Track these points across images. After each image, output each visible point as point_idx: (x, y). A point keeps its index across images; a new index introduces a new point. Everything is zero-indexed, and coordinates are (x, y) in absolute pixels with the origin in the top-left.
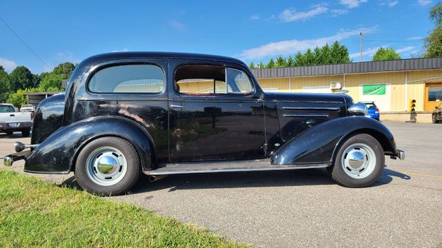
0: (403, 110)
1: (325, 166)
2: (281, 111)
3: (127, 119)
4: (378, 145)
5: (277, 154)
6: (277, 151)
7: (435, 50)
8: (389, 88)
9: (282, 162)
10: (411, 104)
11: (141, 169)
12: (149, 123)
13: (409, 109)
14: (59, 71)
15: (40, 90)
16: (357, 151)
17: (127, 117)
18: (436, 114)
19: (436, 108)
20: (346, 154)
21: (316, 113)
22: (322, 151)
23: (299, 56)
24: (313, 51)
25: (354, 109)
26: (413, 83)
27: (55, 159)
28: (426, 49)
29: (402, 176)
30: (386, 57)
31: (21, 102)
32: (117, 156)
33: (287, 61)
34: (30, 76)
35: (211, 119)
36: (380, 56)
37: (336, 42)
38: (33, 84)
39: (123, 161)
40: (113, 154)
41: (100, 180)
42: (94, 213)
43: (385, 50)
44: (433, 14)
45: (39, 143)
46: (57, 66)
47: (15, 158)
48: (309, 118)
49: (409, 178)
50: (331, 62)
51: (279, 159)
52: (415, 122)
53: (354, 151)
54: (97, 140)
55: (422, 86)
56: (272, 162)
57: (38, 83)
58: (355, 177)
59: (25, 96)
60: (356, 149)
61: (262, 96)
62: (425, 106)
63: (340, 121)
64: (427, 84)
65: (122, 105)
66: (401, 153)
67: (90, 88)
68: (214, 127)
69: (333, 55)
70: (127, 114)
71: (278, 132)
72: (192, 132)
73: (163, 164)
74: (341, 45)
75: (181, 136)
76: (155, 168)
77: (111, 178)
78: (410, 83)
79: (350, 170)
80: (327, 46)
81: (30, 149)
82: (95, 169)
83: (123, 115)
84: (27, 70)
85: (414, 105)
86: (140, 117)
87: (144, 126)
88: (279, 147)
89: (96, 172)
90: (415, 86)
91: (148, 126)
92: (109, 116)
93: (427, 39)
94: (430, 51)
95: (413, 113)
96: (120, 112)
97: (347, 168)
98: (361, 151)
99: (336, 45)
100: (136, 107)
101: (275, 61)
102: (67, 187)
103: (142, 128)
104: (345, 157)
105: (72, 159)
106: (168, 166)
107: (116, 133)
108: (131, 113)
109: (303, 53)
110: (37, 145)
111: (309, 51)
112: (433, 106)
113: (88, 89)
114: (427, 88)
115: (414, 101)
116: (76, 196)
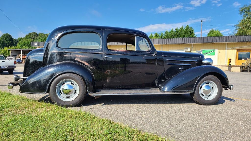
0: (224, 64)
1: (190, 93)
2: (166, 61)
3: (79, 64)
4: (219, 82)
5: (163, 86)
6: (163, 84)
7: (242, 32)
8: (217, 52)
9: (166, 90)
10: (229, 61)
11: (87, 93)
12: (92, 66)
13: (228, 64)
14: (28, 37)
15: (18, 48)
16: (208, 85)
17: (79, 62)
18: (243, 67)
19: (243, 63)
20: (202, 86)
21: (184, 63)
22: (188, 84)
23: (167, 33)
24: (174, 30)
25: (205, 61)
26: (230, 49)
27: (38, 85)
28: (237, 31)
29: (230, 100)
30: (214, 35)
31: (6, 54)
32: (73, 84)
33: (160, 35)
34: (12, 39)
35: (123, 65)
36: (212, 34)
37: (188, 26)
38: (13, 44)
39: (77, 87)
40: (71, 83)
41: (63, 98)
42: (63, 116)
43: (214, 30)
44: (241, 12)
45: (28, 76)
46: (27, 34)
47: (14, 85)
48: (181, 66)
49: (234, 101)
50: (184, 37)
51: (164, 88)
52: (230, 71)
53: (206, 85)
54: (62, 75)
55: (235, 51)
56: (160, 90)
57: (16, 43)
58: (206, 99)
59: (9, 51)
60: (207, 83)
61: (156, 53)
62: (236, 62)
63: (199, 68)
64: (238, 50)
65: (77, 55)
66: (231, 86)
67: (59, 46)
68: (125, 70)
69: (185, 33)
70: (80, 61)
71: (164, 73)
72: (116, 72)
73: (99, 90)
74: (190, 27)
75: (110, 74)
76: (95, 92)
77: (70, 97)
78: (229, 49)
79: (203, 95)
80: (182, 27)
81: (22, 80)
82: (61, 92)
83: (78, 61)
84: (10, 36)
85: (230, 62)
86: (87, 63)
87: (89, 68)
88: (164, 82)
89: (62, 94)
90: (231, 51)
91: (91, 68)
92: (69, 62)
93: (238, 25)
94: (239, 32)
95: (230, 66)
96: (76, 59)
97: (202, 94)
98: (210, 85)
99: (188, 27)
100: (85, 57)
101: (153, 35)
102: (44, 102)
103: (88, 69)
104: (201, 88)
105: (48, 86)
106: (102, 91)
107: (73, 71)
108: (82, 60)
109: (169, 31)
110: (27, 77)
111: (172, 30)
112: (241, 62)
113: (57, 46)
114: (238, 53)
115: (230, 59)
116: (50, 107)
